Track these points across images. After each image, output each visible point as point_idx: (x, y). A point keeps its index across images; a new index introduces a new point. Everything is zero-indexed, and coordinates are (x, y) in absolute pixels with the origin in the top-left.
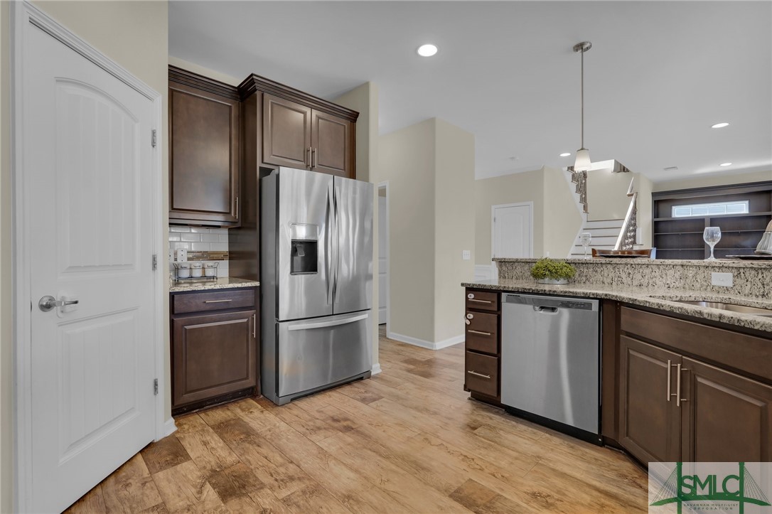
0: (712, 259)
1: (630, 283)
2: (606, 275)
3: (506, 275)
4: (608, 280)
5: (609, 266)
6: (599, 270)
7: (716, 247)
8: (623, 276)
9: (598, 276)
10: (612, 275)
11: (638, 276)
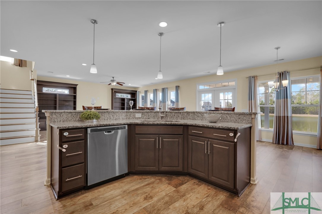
0: (131, 110)
1: (113, 119)
2: (106, 116)
3: (56, 120)
4: (106, 118)
5: (107, 113)
6: (103, 115)
7: (132, 106)
8: (111, 116)
9: (103, 117)
10: (108, 116)
11: (115, 116)
